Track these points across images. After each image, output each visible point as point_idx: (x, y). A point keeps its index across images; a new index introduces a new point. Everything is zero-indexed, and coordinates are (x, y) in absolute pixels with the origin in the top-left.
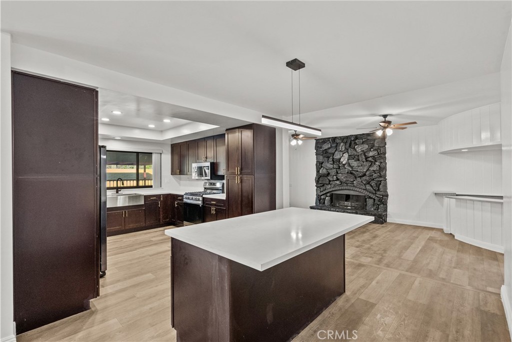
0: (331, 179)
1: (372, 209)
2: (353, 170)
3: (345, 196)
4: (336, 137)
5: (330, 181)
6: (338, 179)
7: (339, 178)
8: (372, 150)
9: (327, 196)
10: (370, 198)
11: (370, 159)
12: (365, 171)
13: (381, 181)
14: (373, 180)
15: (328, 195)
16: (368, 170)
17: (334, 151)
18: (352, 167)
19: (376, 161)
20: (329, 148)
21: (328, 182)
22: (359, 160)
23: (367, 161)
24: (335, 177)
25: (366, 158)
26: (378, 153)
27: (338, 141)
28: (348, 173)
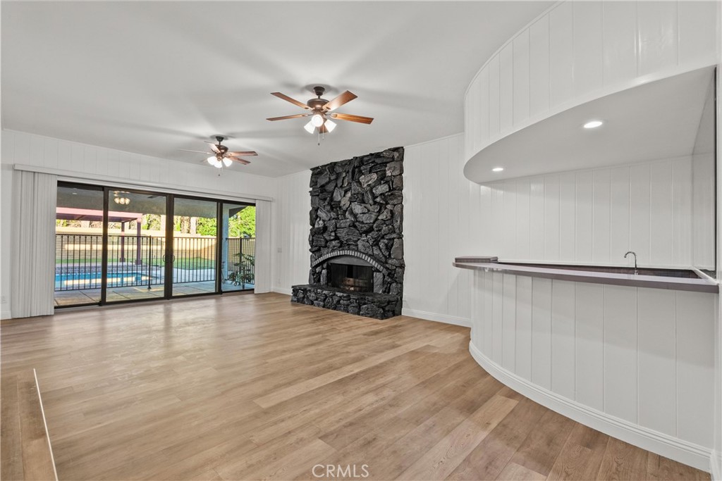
0: (328, 238)
1: (381, 292)
2: (357, 221)
3: (347, 267)
4: (335, 164)
5: (327, 241)
6: (337, 238)
7: (338, 235)
8: (382, 182)
9: (323, 269)
10: (378, 271)
11: (378, 200)
12: (372, 221)
13: (394, 239)
14: (383, 238)
15: (325, 266)
16: (377, 219)
17: (333, 187)
18: (355, 216)
19: (387, 203)
20: (327, 183)
21: (323, 244)
22: (364, 202)
23: (375, 203)
24: (333, 234)
25: (374, 197)
26: (390, 187)
27: (338, 169)
28: (350, 226)
